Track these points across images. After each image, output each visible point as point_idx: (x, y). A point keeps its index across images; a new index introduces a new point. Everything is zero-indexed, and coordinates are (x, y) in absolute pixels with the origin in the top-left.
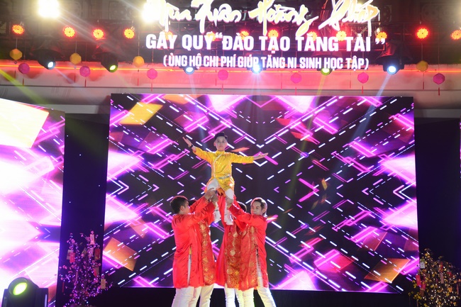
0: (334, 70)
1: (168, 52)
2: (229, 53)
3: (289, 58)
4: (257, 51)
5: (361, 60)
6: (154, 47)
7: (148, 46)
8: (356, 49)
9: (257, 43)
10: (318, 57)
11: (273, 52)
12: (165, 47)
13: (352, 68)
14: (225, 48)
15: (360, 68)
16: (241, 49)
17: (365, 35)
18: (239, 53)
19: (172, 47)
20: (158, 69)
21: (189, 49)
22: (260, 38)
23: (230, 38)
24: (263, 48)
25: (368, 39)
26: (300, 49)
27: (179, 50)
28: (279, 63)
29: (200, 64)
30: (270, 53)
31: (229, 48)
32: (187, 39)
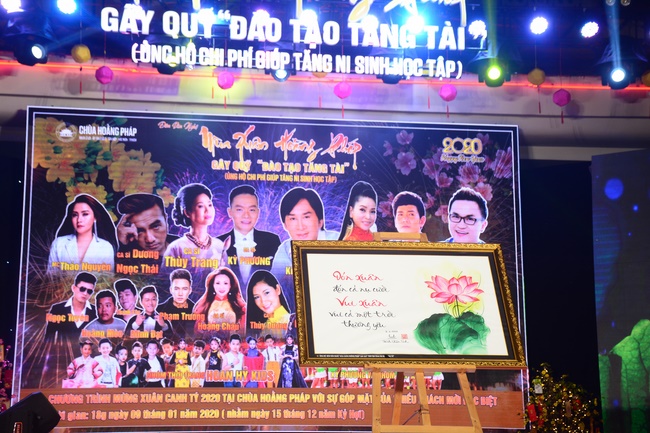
0: (408, 78)
1: (140, 38)
2: (242, 45)
3: (338, 57)
4: (287, 44)
5: (451, 64)
6: (114, 28)
7: (105, 27)
8: (442, 46)
9: (287, 30)
10: (384, 56)
11: (313, 46)
12: (135, 30)
13: (437, 75)
14: (234, 36)
15: (448, 76)
16: (261, 39)
17: (456, 25)
18: (257, 45)
19: (146, 30)
20: (115, 67)
21: (175, 36)
22: (292, 22)
23: (243, 20)
24: (296, 39)
25: (461, 31)
26: (355, 42)
27: (158, 36)
28: (321, 62)
29: (194, 62)
30: (307, 47)
31: (241, 37)
32: (171, 19)
